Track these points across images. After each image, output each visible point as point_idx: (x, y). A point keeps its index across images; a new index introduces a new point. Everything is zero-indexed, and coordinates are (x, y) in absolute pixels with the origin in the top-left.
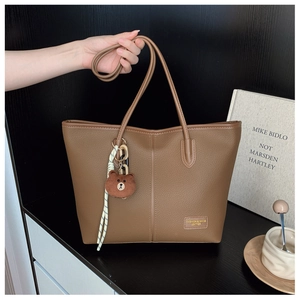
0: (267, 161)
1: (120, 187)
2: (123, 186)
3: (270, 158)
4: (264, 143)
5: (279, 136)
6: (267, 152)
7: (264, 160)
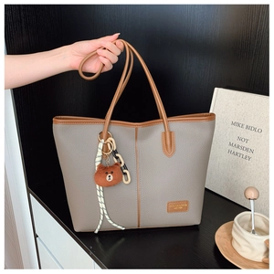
0: (245, 153)
1: (109, 178)
2: (112, 177)
3: (247, 150)
4: (241, 136)
5: (255, 129)
6: (244, 144)
7: (241, 152)
